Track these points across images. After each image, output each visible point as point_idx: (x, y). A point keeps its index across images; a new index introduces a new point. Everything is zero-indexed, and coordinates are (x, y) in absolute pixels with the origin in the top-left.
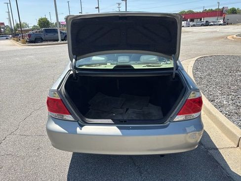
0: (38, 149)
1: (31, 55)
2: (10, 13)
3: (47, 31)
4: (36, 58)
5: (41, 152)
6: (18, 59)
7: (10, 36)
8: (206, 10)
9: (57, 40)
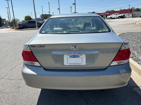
0: (18, 88)
1: (20, 35)
2: (9, 13)
3: (29, 22)
4: (22, 36)
5: (20, 89)
6: (11, 37)
7: (9, 26)
8: (122, 10)
9: (36, 27)
